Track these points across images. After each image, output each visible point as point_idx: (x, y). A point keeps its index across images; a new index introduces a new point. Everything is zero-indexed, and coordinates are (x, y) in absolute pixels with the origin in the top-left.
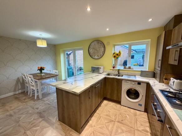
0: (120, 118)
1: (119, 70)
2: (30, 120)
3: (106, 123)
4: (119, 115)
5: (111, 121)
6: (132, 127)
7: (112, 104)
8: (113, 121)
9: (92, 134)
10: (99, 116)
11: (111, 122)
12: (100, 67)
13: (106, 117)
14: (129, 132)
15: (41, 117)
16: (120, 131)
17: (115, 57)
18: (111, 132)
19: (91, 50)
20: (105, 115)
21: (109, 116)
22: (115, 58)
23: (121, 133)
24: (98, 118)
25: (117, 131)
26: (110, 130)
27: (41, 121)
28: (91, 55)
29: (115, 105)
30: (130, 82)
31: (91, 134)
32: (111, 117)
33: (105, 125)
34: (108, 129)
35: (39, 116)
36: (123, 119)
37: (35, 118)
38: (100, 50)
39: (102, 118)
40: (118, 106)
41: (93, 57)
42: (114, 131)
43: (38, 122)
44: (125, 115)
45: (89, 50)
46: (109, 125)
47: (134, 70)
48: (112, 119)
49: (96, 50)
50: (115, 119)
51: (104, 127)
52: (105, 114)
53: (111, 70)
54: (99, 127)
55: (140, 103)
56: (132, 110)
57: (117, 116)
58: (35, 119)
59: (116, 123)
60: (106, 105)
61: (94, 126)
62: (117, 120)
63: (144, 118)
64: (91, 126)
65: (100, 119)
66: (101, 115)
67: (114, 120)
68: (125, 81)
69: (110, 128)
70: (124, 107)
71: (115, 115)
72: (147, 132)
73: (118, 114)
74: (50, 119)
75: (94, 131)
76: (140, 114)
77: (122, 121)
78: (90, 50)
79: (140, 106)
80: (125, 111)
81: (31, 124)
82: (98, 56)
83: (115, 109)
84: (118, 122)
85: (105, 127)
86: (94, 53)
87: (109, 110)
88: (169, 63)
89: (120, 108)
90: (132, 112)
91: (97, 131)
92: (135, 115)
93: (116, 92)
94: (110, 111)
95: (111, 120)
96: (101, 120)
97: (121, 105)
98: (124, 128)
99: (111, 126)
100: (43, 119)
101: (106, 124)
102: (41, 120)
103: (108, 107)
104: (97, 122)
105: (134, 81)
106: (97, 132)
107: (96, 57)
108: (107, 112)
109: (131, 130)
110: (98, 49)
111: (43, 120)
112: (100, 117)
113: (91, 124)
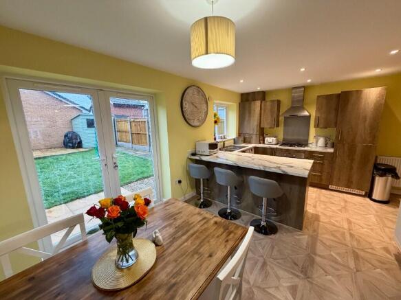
2: (334, 280)
15: (312, 261)
19: (187, 106)
27: (319, 256)
28: (186, 117)
35: (313, 267)
37: (323, 272)
38: (201, 107)
43: (325, 261)
45: (184, 104)
49: (196, 107)
58: (326, 272)
74: (307, 244)
81: (338, 270)
82: (198, 120)
86: (192, 113)
100: (313, 256)
102: (318, 259)
107: (196, 123)
111: (315, 254)
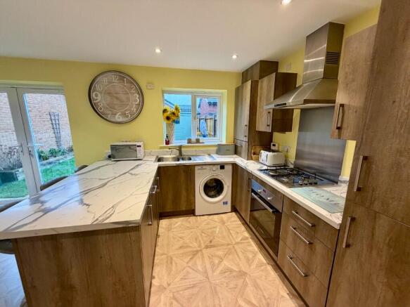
0: (205, 239)
1: (180, 147)
3: (187, 263)
4: (201, 235)
5: (195, 253)
6: (228, 244)
7: (178, 222)
8: (197, 251)
9: (175, 303)
10: (167, 257)
11: (194, 255)
12: (138, 144)
13: (181, 251)
14: (229, 254)
16: (216, 261)
17: (168, 118)
18: (206, 272)
19: (99, 98)
20: (177, 249)
21: (188, 247)
22: (170, 122)
23: (220, 262)
24: (167, 262)
25: (213, 265)
26: (201, 270)
28: (100, 111)
29: (186, 221)
30: (208, 167)
31: (172, 303)
32: (190, 247)
33: (189, 267)
34: (197, 271)
36: (211, 238)
38: (128, 99)
39: (174, 258)
40: (192, 219)
41: (109, 117)
42: (208, 266)
44: (210, 231)
45: (93, 95)
46: (195, 262)
47: (205, 144)
48: (195, 249)
49: (117, 98)
50: (200, 246)
51: (188, 273)
52: (177, 247)
53: (161, 148)
54: (178, 279)
55: (225, 201)
56: (216, 217)
57: (200, 238)
59: (204, 251)
60: (169, 229)
61: (169, 285)
62: (203, 246)
63: (234, 221)
64: (162, 289)
65: (171, 263)
66: (171, 254)
67: (199, 249)
68: (200, 167)
69: (200, 268)
70: (201, 217)
71: (196, 239)
72: (247, 238)
73: (198, 234)
75: (175, 294)
76: (229, 218)
77: (211, 242)
78: (96, 95)
79: (225, 205)
80: (208, 224)
82: (124, 115)
83: (188, 228)
84: (207, 247)
85: (191, 271)
86: (111, 106)
87: (179, 235)
88: (257, 129)
89: (197, 221)
90: (216, 220)
91: (178, 289)
92: (223, 222)
93: (184, 193)
94: (183, 235)
95: (193, 252)
96: (176, 264)
97: (195, 215)
98: (220, 253)
99: (199, 262)
101: (190, 264)
103: (175, 230)
104: (169, 274)
105: (214, 164)
106: (181, 292)
107: (118, 118)
108: (179, 240)
109: (230, 249)
110: (123, 97)
112: (171, 258)
113: (160, 286)
